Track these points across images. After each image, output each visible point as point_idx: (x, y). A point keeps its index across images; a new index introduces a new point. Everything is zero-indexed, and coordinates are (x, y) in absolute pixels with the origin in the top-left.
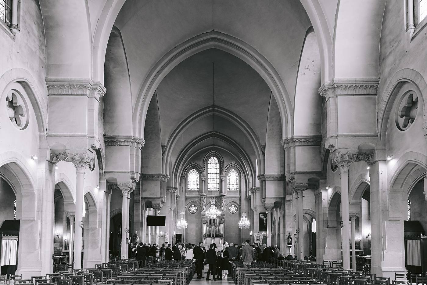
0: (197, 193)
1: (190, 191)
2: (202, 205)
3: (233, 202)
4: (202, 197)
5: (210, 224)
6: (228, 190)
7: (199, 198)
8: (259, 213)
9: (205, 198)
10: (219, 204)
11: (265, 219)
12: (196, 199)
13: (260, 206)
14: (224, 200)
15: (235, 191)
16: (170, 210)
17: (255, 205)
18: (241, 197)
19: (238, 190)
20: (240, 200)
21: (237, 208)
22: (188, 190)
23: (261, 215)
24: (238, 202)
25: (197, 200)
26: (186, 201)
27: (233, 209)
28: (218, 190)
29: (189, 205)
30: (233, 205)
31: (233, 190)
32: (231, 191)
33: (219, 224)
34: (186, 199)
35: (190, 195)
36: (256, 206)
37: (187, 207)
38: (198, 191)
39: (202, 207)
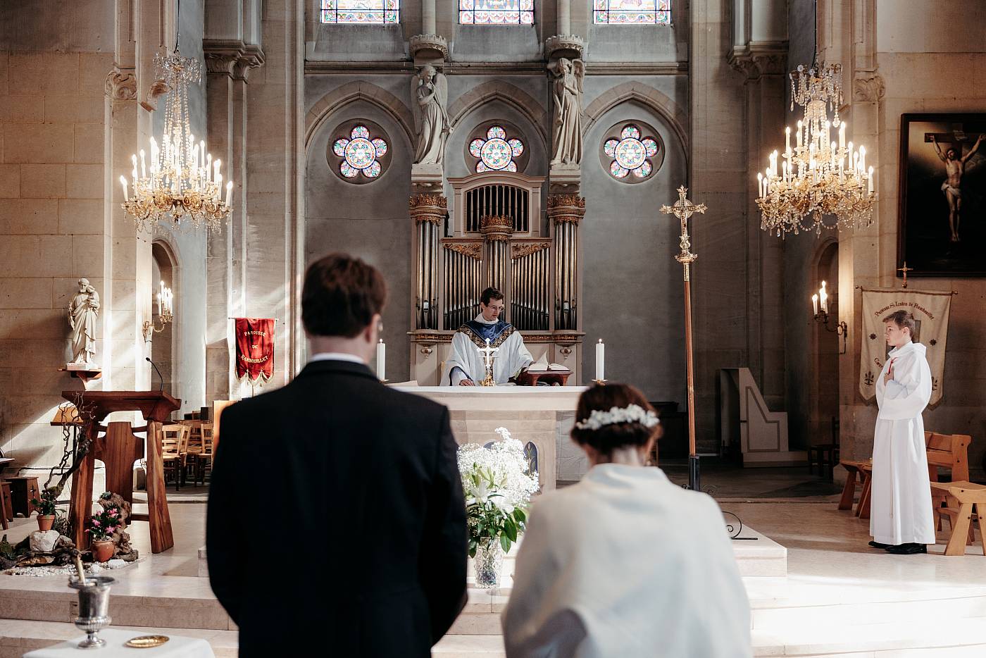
0: (388, 43)
1: (336, 29)
2: (417, 122)
3: (635, 101)
4: (417, 64)
5: (472, 225)
6: (600, 20)
7: (400, 77)
8: (907, 119)
9: (439, 70)
10: (539, 116)
11: (951, 168)
12: (383, 84)
13: (909, 57)
14: (569, 80)
15: (647, 28)
16: (121, 93)
17: (861, 49)
18: (685, 67)
19: (666, 18)
20: (684, 90)
21: (659, 143)
22: (326, 19)
23: (917, 133)
24: (667, 100)
25: (385, 86)
26: (307, 94)
27: (630, 154)
28: (528, 19)
29: (332, 122)
30: (631, 124)
31: (630, 21)
32: (618, 29)
33: (546, 231)
34: (311, 86)
35: (340, 57)
36: (872, 55)
37: (320, 140)
38: (393, 29)
39: (422, 133)
